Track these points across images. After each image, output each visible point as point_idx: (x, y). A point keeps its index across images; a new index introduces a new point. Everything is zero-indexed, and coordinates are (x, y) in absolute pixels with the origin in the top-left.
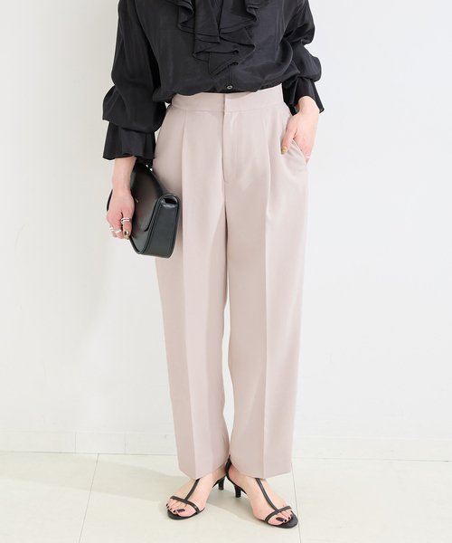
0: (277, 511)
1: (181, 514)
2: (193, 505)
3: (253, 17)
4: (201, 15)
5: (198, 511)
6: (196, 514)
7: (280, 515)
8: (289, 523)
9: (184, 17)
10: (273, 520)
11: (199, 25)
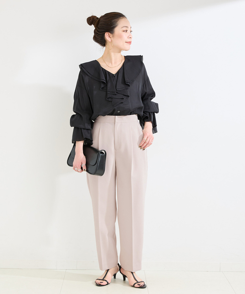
0: (138, 282)
1: (102, 284)
2: (106, 281)
3: (129, 86)
4: (109, 85)
5: (108, 284)
6: (107, 284)
7: (139, 283)
8: (143, 287)
9: (102, 86)
10: (136, 285)
11: (108, 88)
